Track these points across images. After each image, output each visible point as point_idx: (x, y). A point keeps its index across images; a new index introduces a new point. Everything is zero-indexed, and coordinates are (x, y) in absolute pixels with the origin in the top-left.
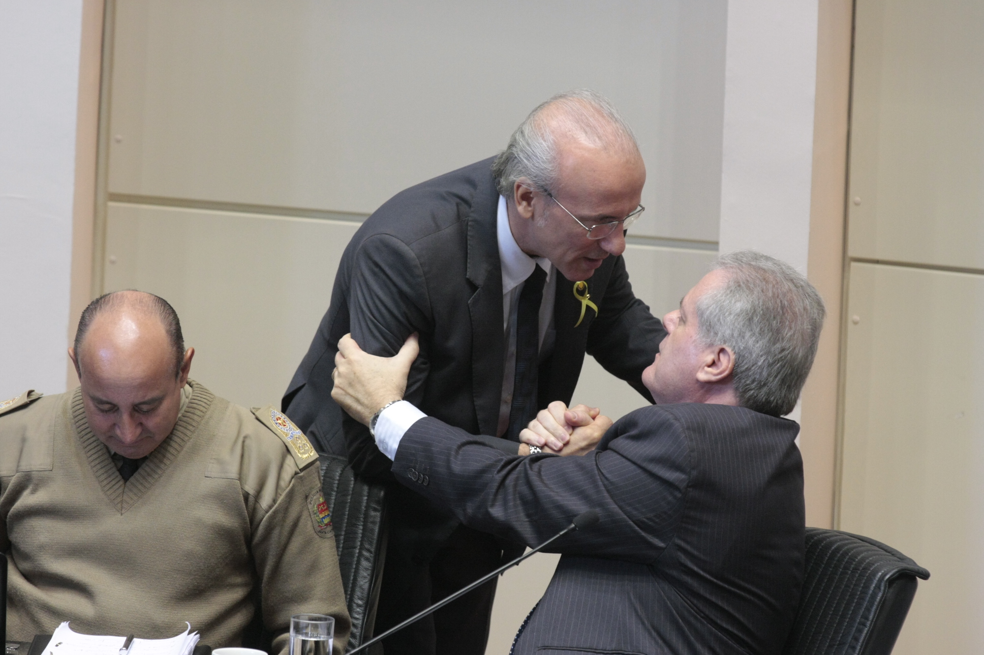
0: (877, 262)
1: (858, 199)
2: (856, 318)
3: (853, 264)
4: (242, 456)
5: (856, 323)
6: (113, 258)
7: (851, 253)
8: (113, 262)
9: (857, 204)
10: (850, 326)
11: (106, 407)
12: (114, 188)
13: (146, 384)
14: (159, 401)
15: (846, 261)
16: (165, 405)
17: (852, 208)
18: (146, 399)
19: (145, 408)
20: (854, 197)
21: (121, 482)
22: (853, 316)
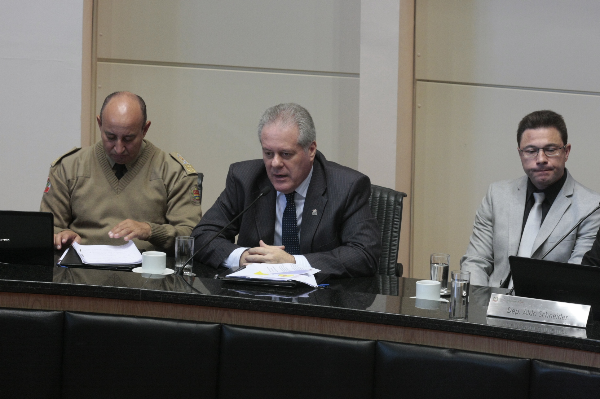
0: (428, 81)
1: (419, 54)
2: (420, 105)
3: (418, 82)
4: (164, 170)
5: (419, 107)
6: (100, 86)
7: (417, 77)
8: (100, 88)
9: (419, 56)
10: (417, 108)
11: (112, 136)
12: (99, 56)
13: (131, 127)
14: (134, 136)
15: (415, 81)
16: (136, 140)
17: (417, 58)
18: (129, 134)
19: (128, 138)
20: (418, 53)
21: (118, 180)
22: (418, 104)
